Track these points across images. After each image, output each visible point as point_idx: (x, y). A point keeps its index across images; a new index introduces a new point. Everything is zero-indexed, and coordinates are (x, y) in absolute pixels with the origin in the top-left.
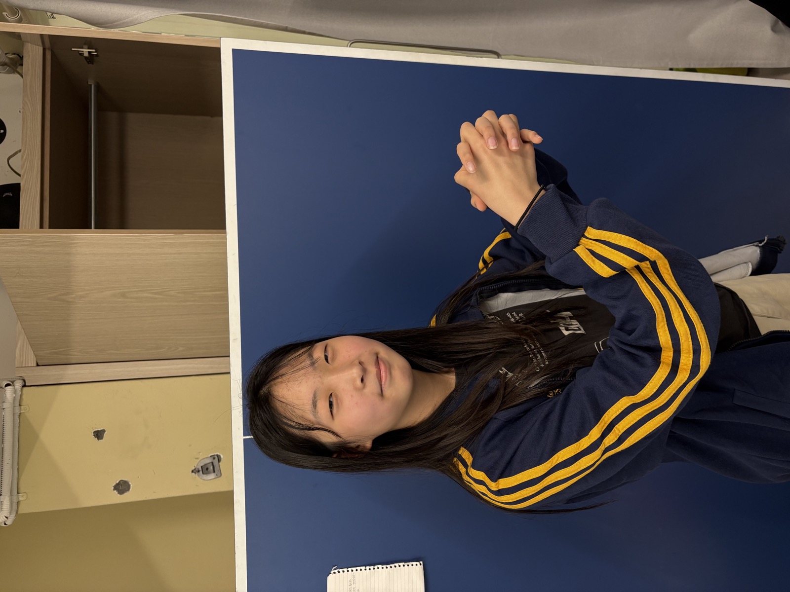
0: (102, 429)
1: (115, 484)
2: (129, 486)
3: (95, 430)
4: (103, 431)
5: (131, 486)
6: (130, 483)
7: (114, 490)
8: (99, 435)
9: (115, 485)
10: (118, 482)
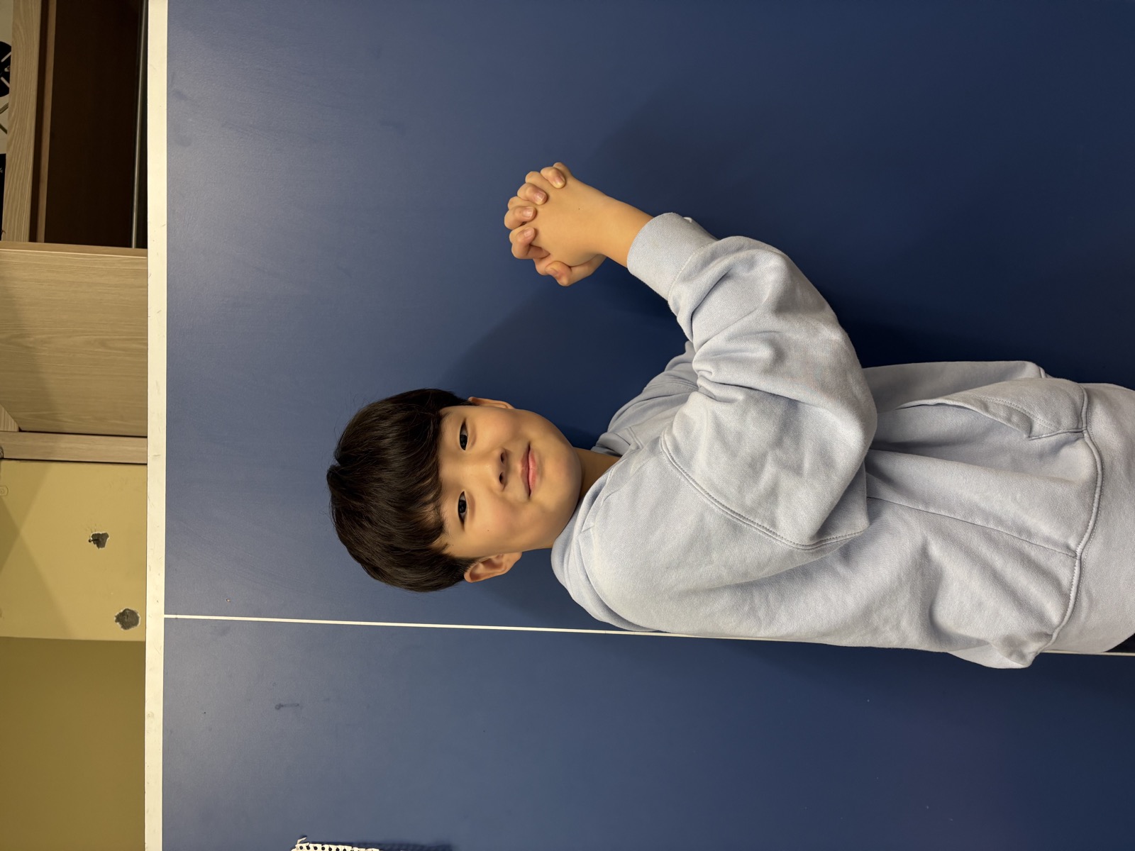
0: (104, 532)
1: (118, 613)
2: (137, 618)
3: (94, 533)
4: (106, 536)
5: (140, 619)
6: (139, 615)
7: (116, 621)
8: (99, 540)
9: (118, 615)
10: (122, 611)
